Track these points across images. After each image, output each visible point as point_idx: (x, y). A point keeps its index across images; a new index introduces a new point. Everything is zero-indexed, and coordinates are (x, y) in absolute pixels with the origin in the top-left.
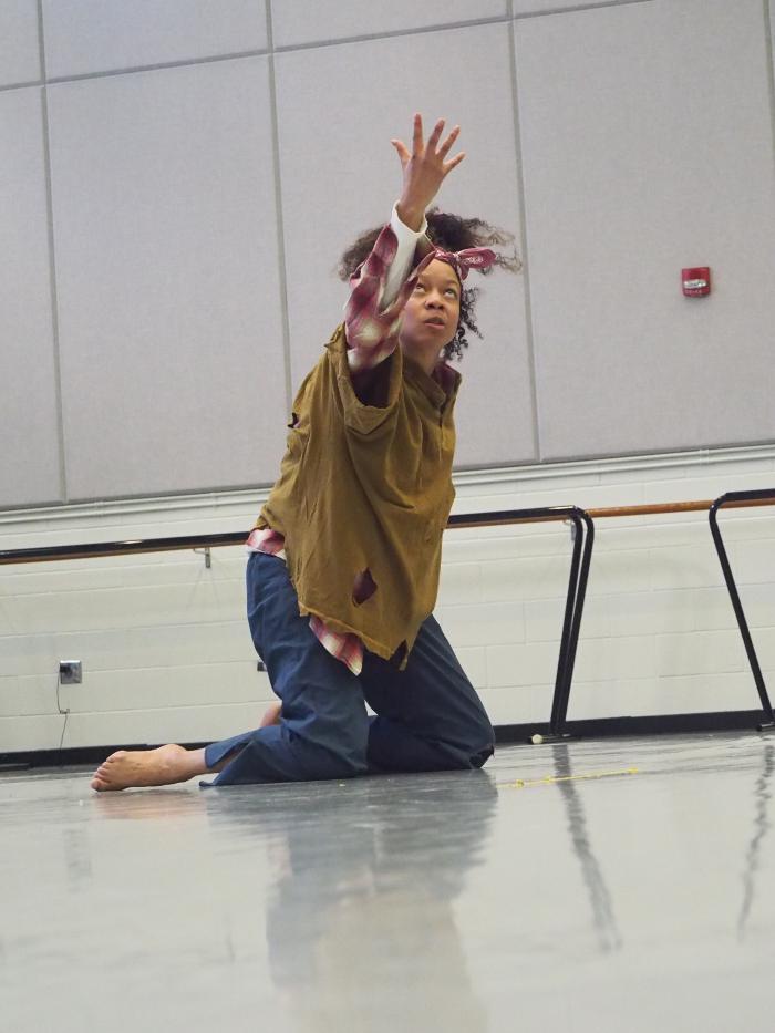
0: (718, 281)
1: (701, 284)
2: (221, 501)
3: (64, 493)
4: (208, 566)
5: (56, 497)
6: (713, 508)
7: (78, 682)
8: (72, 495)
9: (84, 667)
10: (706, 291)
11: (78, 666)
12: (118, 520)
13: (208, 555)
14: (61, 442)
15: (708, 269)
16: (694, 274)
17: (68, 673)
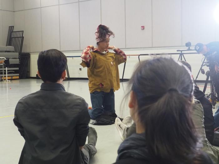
0: (145, 28)
1: (143, 28)
6: (139, 56)
7: (81, 70)
10: (144, 29)
14: (80, 43)
15: (144, 26)
16: (142, 27)
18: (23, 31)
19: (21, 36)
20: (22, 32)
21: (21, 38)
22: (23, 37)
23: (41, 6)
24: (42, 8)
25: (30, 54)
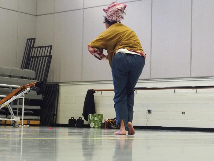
2: (178, 80)
3: (151, 77)
4: (175, 93)
5: (149, 78)
7: (151, 113)
8: (152, 78)
9: (152, 111)
11: (151, 110)
12: (159, 83)
13: (175, 91)
14: (151, 67)
17: (149, 111)
18: (51, 47)
19: (48, 55)
20: (49, 48)
21: (47, 58)
22: (50, 57)
23: (84, 6)
24: (85, 10)
25: (59, 86)
